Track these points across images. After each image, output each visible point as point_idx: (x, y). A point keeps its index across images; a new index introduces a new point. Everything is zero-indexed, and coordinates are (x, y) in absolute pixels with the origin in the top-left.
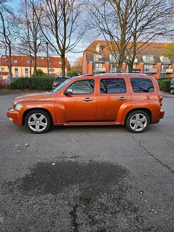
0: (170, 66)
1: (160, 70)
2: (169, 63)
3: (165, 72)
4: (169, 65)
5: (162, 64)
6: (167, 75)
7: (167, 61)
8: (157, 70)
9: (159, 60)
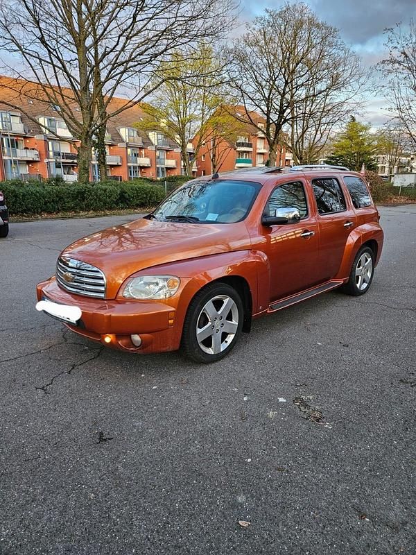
0: (143, 152)
1: (125, 160)
2: (140, 144)
3: (135, 165)
4: (141, 149)
5: (128, 147)
6: (141, 170)
7: (136, 140)
8: (118, 158)
9: (120, 136)
